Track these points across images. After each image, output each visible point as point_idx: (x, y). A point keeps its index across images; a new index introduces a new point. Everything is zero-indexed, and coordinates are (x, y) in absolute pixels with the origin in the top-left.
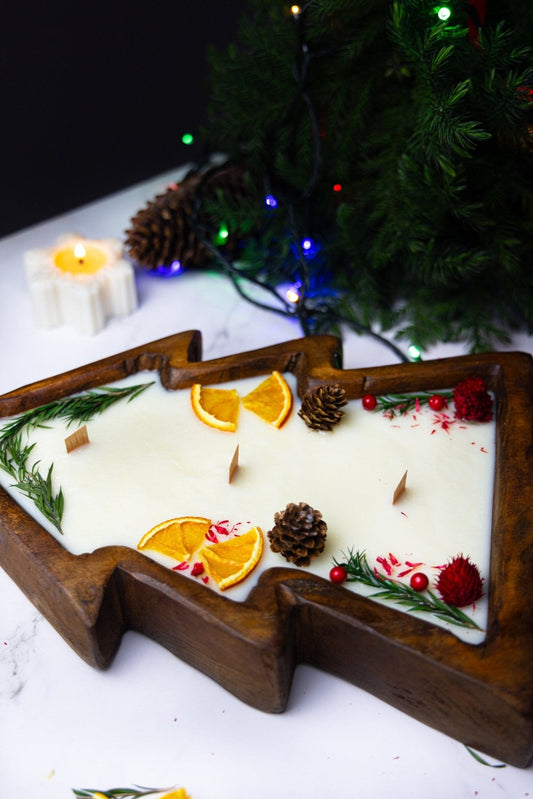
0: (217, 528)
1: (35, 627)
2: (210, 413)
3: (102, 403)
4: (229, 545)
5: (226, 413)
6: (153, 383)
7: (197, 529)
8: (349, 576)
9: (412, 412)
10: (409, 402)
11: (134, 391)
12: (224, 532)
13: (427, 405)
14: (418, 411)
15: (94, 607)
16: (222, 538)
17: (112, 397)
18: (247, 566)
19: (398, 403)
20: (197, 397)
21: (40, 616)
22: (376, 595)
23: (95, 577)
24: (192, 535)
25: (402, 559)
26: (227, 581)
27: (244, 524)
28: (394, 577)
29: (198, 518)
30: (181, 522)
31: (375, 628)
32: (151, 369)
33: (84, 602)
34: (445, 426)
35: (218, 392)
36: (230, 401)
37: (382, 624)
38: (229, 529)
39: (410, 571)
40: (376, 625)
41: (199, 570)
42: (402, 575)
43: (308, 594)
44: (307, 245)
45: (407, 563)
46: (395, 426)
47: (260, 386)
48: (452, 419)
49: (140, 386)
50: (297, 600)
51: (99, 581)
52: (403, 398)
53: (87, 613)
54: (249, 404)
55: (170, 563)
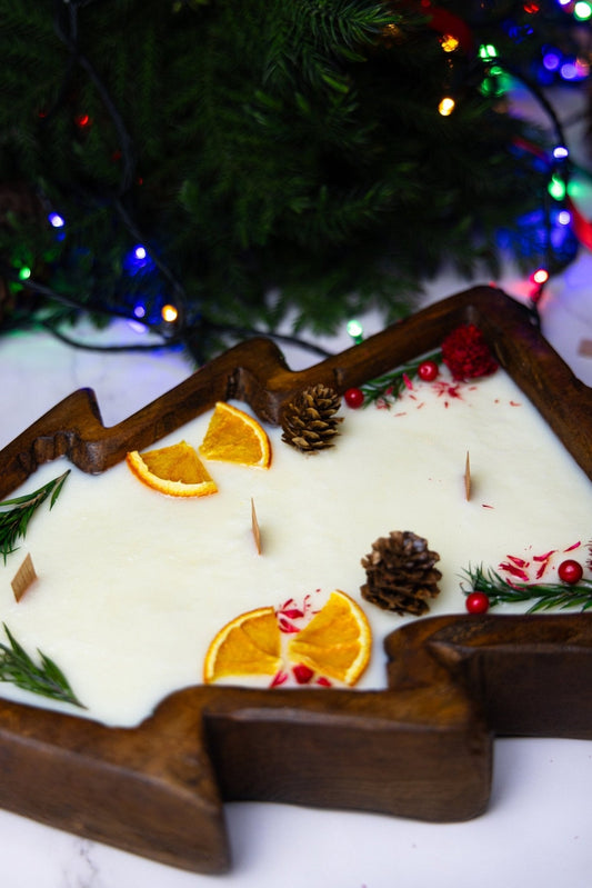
0: (286, 613)
1: (89, 861)
2: (174, 480)
3: (20, 519)
4: (317, 627)
5: (192, 473)
6: (69, 472)
7: (263, 625)
8: (491, 600)
9: (406, 393)
10: (394, 383)
11: (53, 490)
12: (297, 614)
13: (416, 378)
14: (411, 388)
15: (207, 785)
16: (298, 623)
17: (28, 508)
18: (362, 641)
19: (385, 387)
20: (143, 468)
21: (84, 844)
22: (535, 608)
23: (183, 742)
24: (262, 634)
25: (527, 557)
26: (352, 672)
27: (314, 595)
28: (533, 580)
29: (256, 610)
30: (238, 624)
31: (577, 644)
32: (54, 457)
33: (192, 783)
34: (453, 393)
35: (162, 452)
36: (187, 456)
37: (580, 636)
38: (300, 608)
39: (544, 566)
40: (575, 639)
41: (303, 674)
42: (540, 573)
43: (470, 639)
44: (141, 253)
45: (536, 559)
46: (400, 415)
47: (211, 426)
48: (453, 385)
49: (54, 483)
50: (459, 651)
51: (193, 745)
52: (384, 381)
53: (203, 796)
54: (212, 453)
55: (262, 681)
